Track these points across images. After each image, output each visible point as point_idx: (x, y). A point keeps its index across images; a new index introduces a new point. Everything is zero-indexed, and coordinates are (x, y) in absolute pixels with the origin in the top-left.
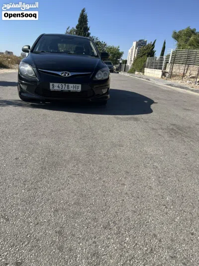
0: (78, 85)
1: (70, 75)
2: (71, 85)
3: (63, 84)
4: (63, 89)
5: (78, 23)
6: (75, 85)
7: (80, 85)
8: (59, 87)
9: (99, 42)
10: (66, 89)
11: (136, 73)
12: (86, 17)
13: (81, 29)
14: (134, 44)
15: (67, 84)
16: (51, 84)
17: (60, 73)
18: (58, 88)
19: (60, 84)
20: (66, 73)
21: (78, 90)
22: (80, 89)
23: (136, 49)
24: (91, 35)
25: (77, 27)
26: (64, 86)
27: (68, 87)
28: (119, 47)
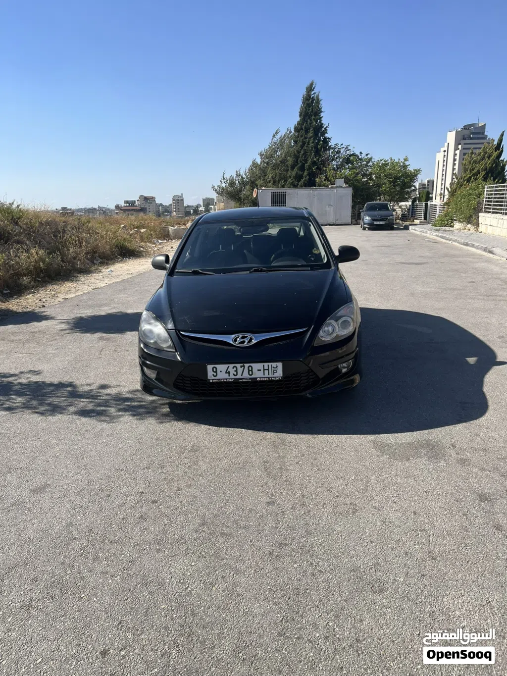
0: (274, 364)
1: (254, 342)
2: (256, 366)
3: (238, 366)
4: (239, 376)
5: (298, 119)
6: (266, 365)
7: (280, 365)
8: (228, 372)
9: (354, 155)
10: (246, 375)
11: (457, 225)
12: (318, 101)
13: (307, 131)
14: (451, 137)
15: (247, 365)
16: (210, 367)
17: (229, 339)
18: (226, 376)
19: (231, 366)
20: (243, 337)
21: (276, 375)
22: (279, 373)
23: (456, 149)
24: (332, 143)
25: (296, 129)
26: (240, 370)
27: (250, 370)
28: (406, 160)
